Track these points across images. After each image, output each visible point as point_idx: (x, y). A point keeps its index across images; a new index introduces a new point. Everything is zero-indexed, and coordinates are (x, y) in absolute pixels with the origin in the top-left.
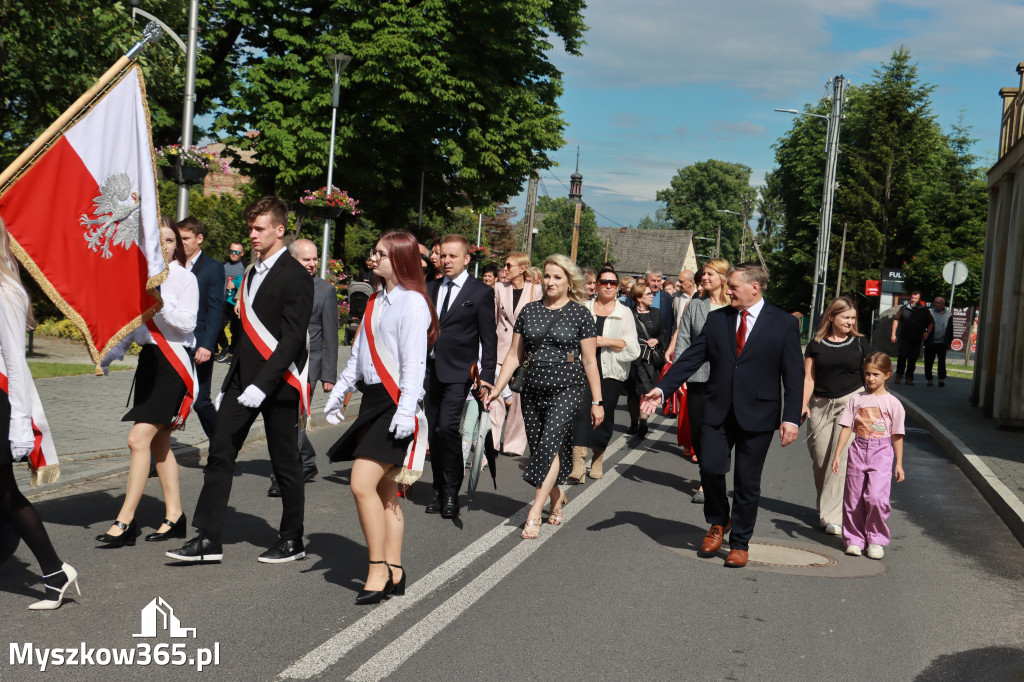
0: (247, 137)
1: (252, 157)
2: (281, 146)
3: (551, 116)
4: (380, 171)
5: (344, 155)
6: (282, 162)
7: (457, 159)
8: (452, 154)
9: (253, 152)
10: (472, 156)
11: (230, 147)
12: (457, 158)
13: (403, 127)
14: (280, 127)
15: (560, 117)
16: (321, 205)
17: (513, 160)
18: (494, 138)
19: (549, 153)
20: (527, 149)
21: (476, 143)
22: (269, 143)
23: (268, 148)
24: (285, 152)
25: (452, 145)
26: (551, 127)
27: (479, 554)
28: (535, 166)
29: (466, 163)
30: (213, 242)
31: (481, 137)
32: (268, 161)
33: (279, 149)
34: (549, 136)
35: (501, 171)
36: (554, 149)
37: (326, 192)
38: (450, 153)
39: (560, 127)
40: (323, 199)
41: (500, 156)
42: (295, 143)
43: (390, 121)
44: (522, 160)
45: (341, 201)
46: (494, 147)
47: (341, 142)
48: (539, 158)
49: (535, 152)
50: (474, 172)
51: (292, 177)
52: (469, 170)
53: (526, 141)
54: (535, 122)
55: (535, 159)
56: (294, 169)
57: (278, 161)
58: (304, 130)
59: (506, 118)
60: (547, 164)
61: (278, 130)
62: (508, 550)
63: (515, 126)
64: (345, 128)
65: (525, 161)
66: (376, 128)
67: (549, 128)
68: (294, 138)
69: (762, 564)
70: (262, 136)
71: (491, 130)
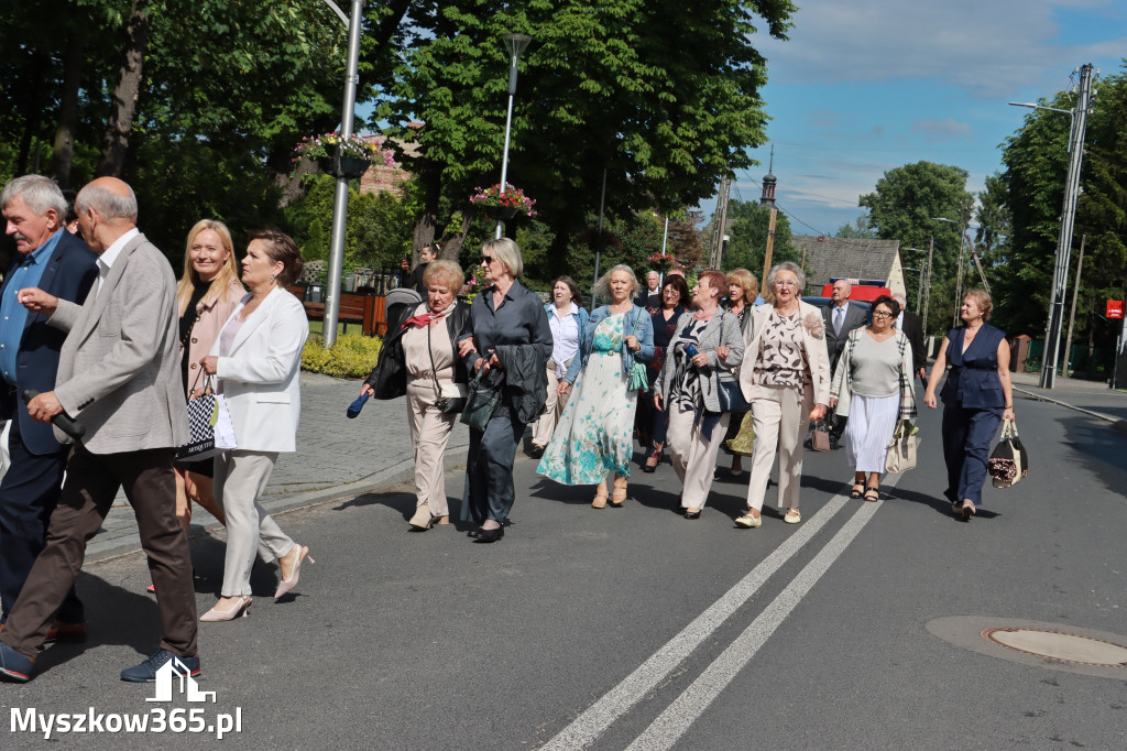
0: (411, 128)
1: (415, 150)
2: (450, 136)
3: (752, 108)
4: (557, 167)
5: (518, 149)
6: (450, 155)
7: (643, 157)
8: (638, 151)
9: (417, 145)
10: (661, 154)
11: (392, 139)
12: (644, 155)
13: (584, 119)
14: (448, 116)
15: (763, 109)
16: (493, 204)
17: (707, 158)
18: (686, 133)
19: (749, 151)
20: (724, 147)
21: (667, 139)
22: (437, 133)
23: (436, 139)
24: (453, 143)
25: (638, 140)
26: (752, 122)
27: (703, 637)
28: (732, 165)
29: (653, 161)
30: (370, 244)
31: (671, 133)
32: (435, 153)
33: (447, 139)
34: (751, 132)
35: (693, 170)
36: (755, 146)
37: (499, 190)
38: (636, 149)
39: (762, 122)
40: (495, 198)
41: (693, 154)
42: (465, 133)
43: (571, 112)
44: (718, 159)
45: (517, 200)
46: (686, 144)
47: (515, 134)
48: (737, 156)
49: (732, 150)
50: (663, 172)
51: (460, 172)
52: (656, 169)
53: (723, 137)
54: (734, 115)
55: (733, 157)
56: (462, 164)
57: (446, 154)
58: (475, 119)
59: (701, 112)
60: (746, 163)
61: (446, 119)
62: (738, 634)
63: (711, 120)
64: (519, 118)
65: (721, 160)
66: (554, 119)
67: (749, 121)
68: (464, 129)
69: (1059, 661)
70: (429, 127)
71: (684, 124)
